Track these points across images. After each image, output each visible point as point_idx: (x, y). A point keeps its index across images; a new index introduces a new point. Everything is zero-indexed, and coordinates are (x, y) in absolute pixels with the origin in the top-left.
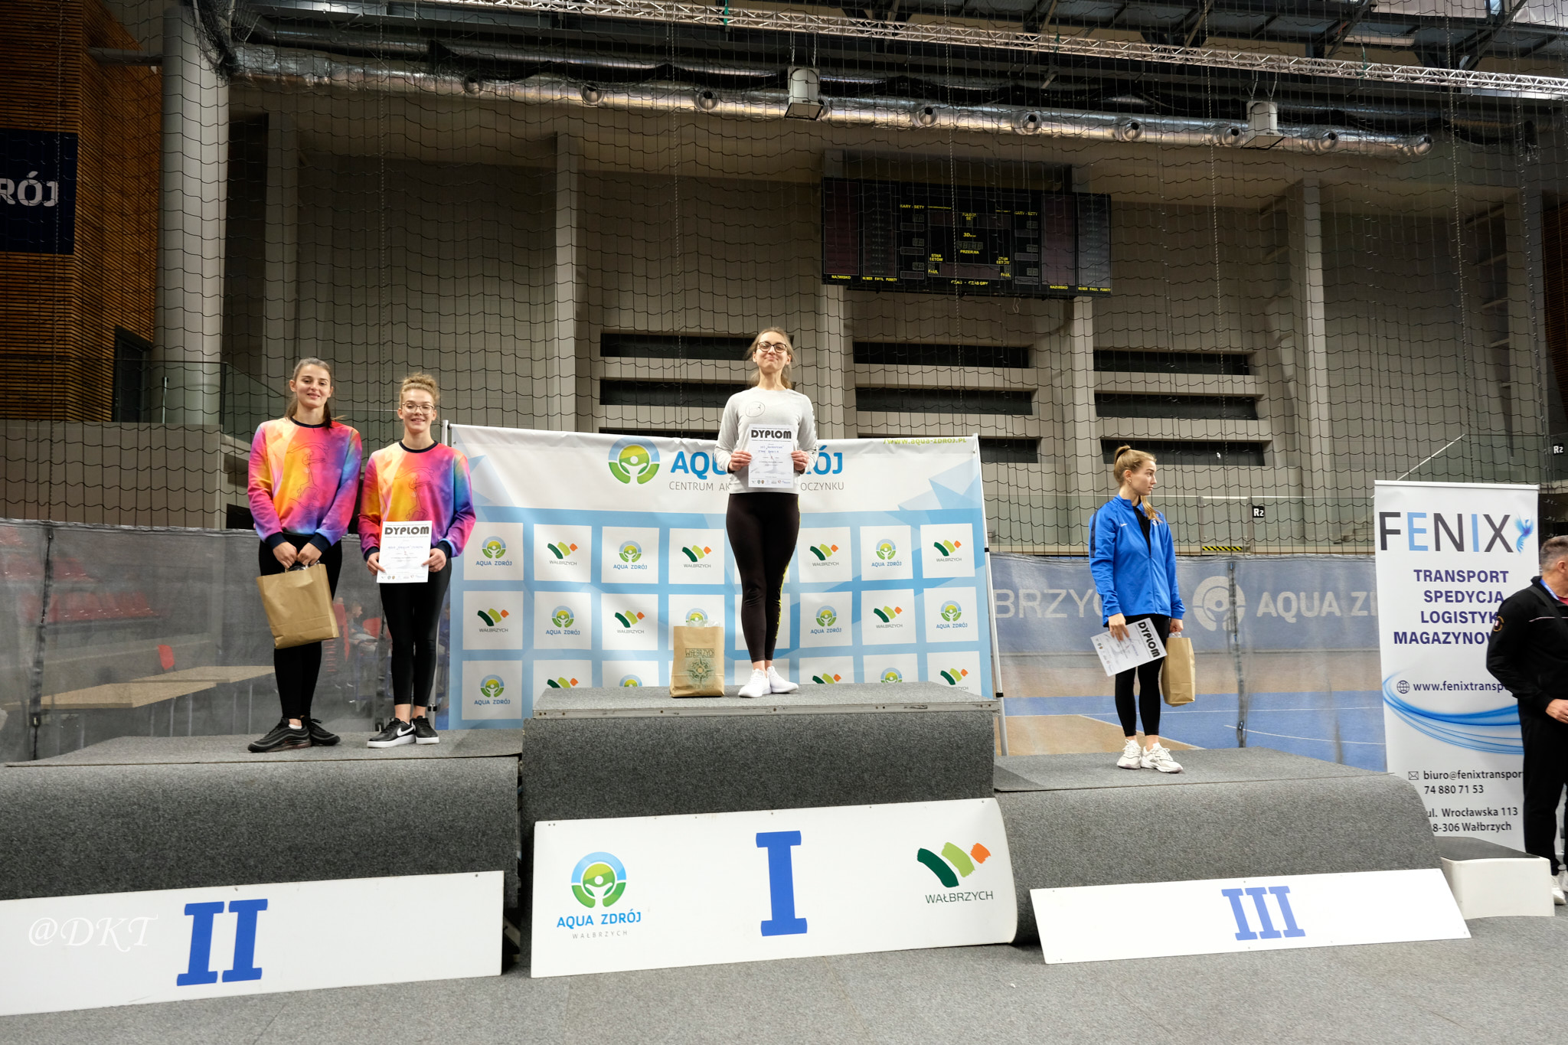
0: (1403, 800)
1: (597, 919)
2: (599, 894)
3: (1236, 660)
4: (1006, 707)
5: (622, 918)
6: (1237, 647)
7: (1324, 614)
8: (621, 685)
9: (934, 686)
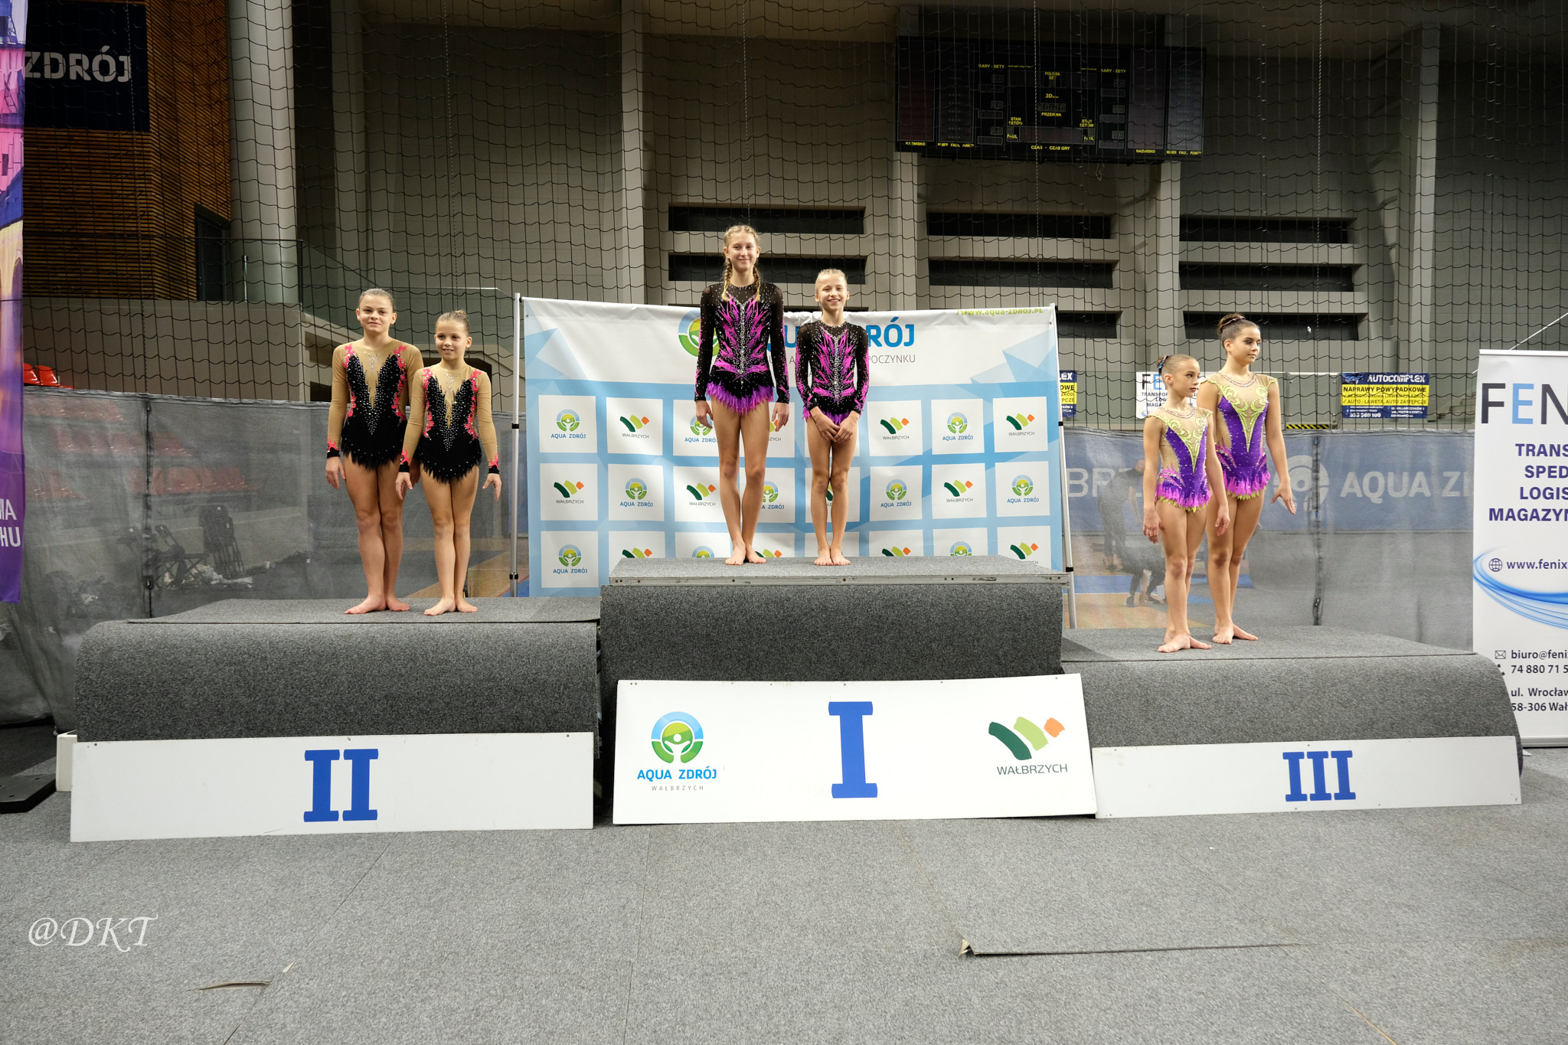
0: (1482, 675)
1: (675, 774)
2: (677, 750)
3: (1316, 537)
4: (1075, 582)
5: (698, 774)
6: (1317, 524)
7: (1412, 494)
8: (694, 555)
9: (1003, 558)
